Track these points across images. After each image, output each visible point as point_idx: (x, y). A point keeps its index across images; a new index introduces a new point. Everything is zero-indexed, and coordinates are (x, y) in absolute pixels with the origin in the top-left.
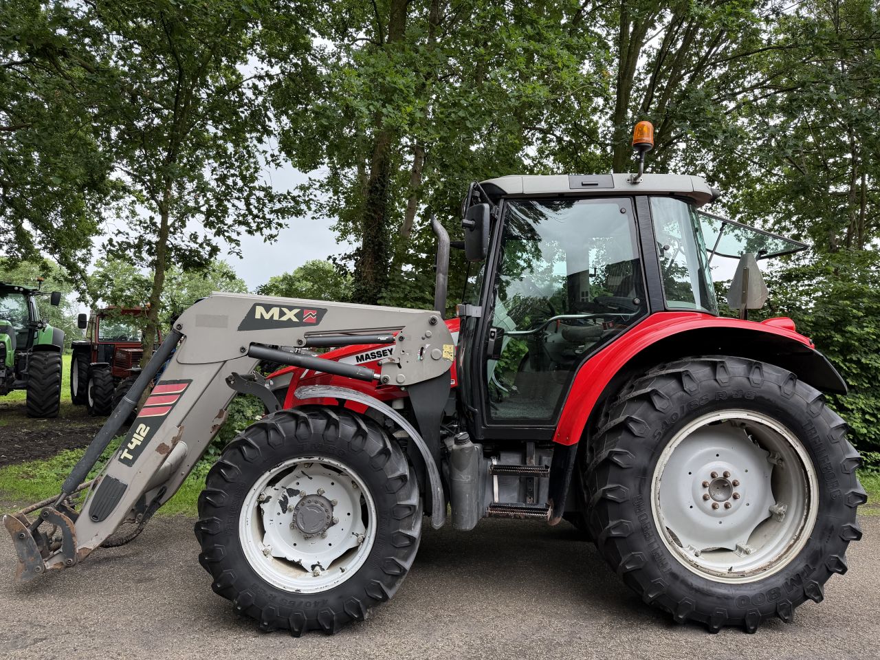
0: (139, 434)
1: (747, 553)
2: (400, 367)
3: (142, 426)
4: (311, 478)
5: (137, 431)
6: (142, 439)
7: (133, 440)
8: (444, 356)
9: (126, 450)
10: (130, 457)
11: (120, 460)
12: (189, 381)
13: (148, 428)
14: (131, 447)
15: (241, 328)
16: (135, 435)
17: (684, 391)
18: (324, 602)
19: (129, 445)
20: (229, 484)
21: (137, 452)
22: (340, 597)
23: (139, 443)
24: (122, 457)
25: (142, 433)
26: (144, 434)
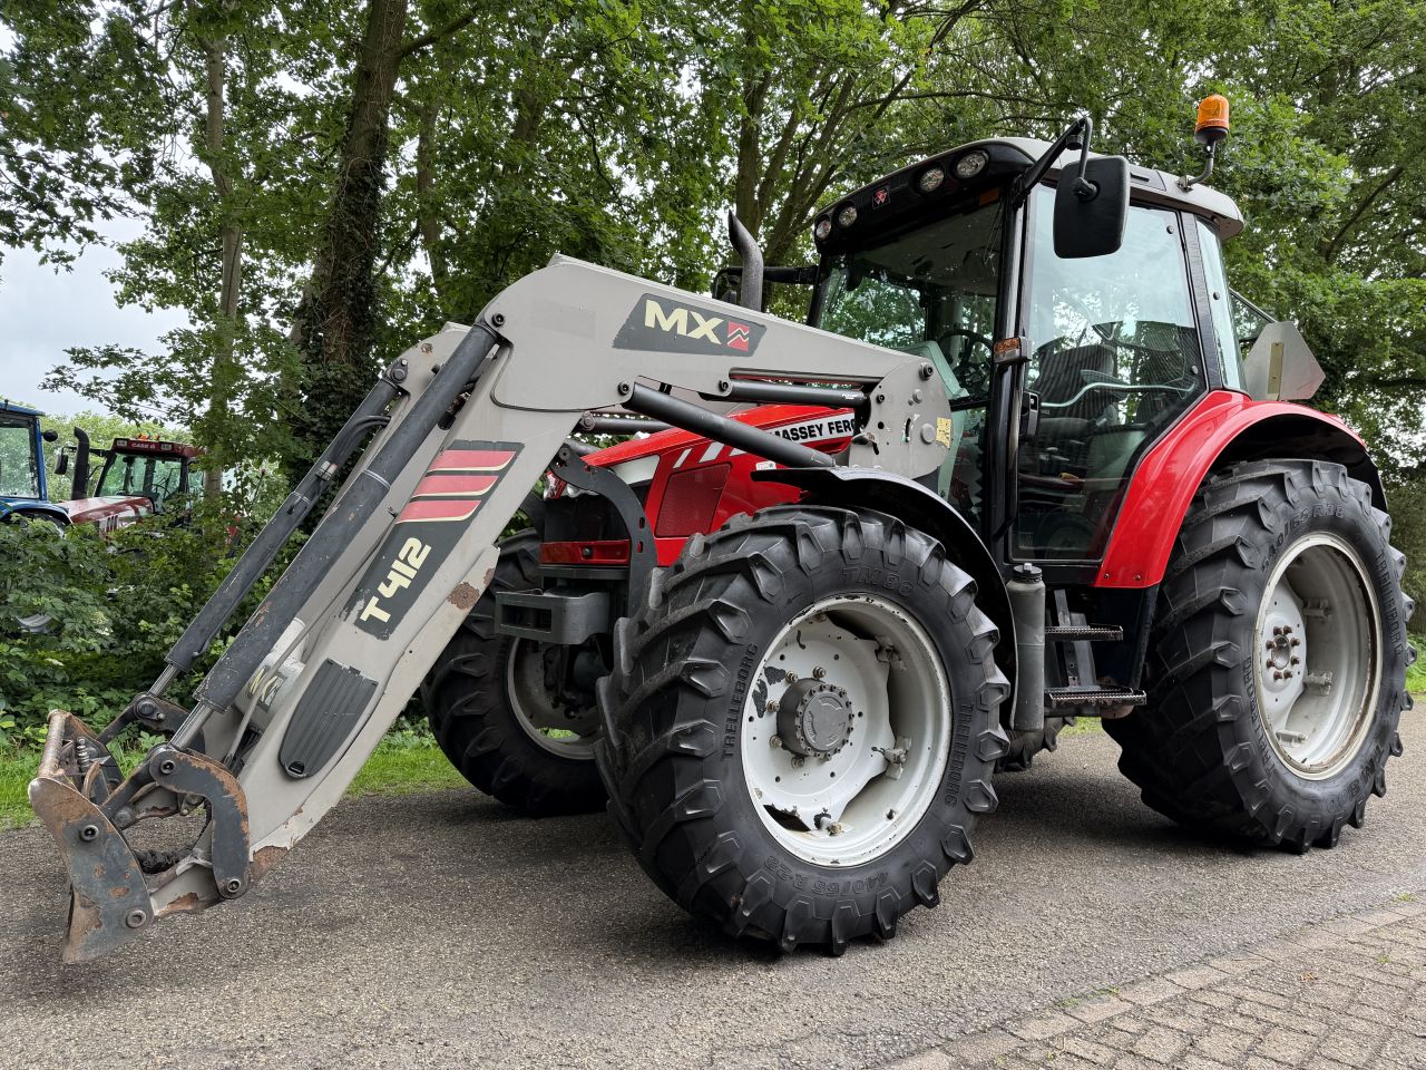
0: (405, 561)
1: (1300, 740)
2: (877, 452)
3: (413, 543)
4: (803, 647)
5: (402, 555)
6: (412, 574)
7: (392, 576)
8: (939, 438)
9: (375, 600)
10: (384, 616)
11: (359, 623)
12: (517, 447)
13: (428, 549)
14: (387, 592)
15: (618, 344)
16: (397, 565)
17: (1287, 501)
18: (883, 877)
19: (382, 588)
20: (731, 648)
21: (400, 605)
22: (906, 865)
23: (406, 584)
24: (364, 617)
25: (411, 559)
26: (417, 563)
